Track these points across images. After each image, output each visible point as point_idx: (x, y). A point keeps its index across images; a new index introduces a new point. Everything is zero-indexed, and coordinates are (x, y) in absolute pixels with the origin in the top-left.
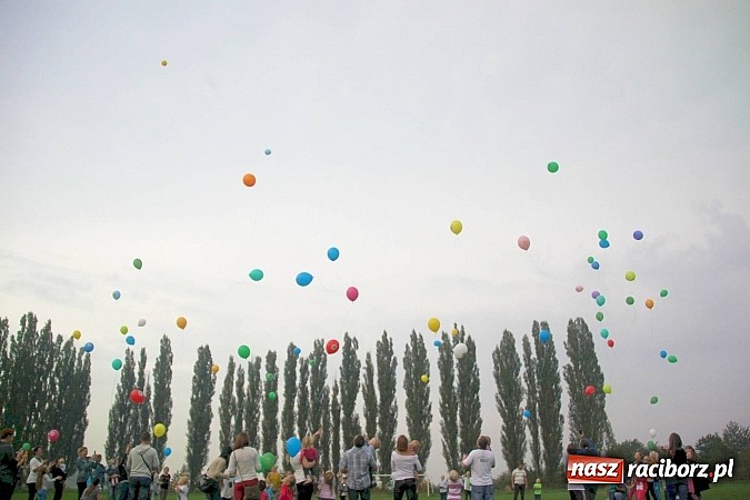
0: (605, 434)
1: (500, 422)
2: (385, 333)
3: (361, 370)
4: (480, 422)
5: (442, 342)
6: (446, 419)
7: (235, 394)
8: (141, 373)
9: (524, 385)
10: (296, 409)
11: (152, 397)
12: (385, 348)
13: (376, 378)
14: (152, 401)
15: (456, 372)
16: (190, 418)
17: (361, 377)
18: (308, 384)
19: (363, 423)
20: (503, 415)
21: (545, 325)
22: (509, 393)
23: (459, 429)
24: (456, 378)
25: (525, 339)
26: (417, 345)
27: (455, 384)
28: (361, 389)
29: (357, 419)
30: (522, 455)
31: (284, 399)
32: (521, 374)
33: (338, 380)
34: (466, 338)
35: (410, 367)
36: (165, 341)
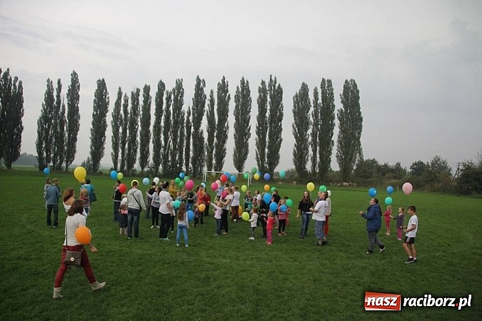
0: (358, 155)
1: (294, 141)
2: (224, 78)
3: (206, 100)
4: (281, 140)
5: (261, 86)
6: (259, 137)
7: (122, 112)
8: (58, 96)
9: (311, 119)
10: (162, 124)
11: (66, 112)
12: (223, 88)
13: (216, 107)
14: (66, 115)
15: (269, 107)
16: (92, 127)
17: (206, 105)
18: (171, 108)
19: (206, 135)
20: (296, 137)
21: (329, 81)
22: (301, 123)
23: (267, 143)
24: (268, 111)
25: (316, 90)
26: (245, 87)
27: (267, 115)
28: (205, 113)
29: (202, 133)
30: (305, 163)
31: (155, 117)
32: (310, 112)
33: (191, 107)
34: (277, 85)
35: (239, 101)
36: (74, 75)
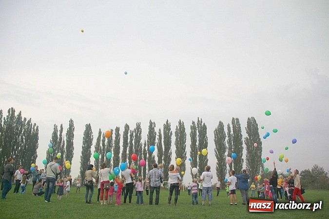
0: (261, 167)
1: (216, 161)
2: (167, 120)
3: (156, 136)
4: (207, 160)
5: (192, 125)
6: (192, 159)
7: (101, 145)
8: (61, 135)
9: (227, 145)
10: (128, 152)
11: (65, 145)
12: (167, 127)
13: (163, 140)
14: (65, 147)
15: (198, 139)
16: (81, 155)
17: (156, 139)
18: (133, 142)
19: (156, 159)
20: (217, 158)
21: (237, 119)
22: (220, 148)
23: (198, 163)
24: (198, 141)
25: (228, 125)
26: (181, 126)
27: (197, 144)
28: (156, 144)
29: (154, 157)
30: (225, 175)
31: (123, 148)
32: (226, 140)
33: (146, 140)
34: (203, 124)
35: (178, 135)
36: (71, 121)
